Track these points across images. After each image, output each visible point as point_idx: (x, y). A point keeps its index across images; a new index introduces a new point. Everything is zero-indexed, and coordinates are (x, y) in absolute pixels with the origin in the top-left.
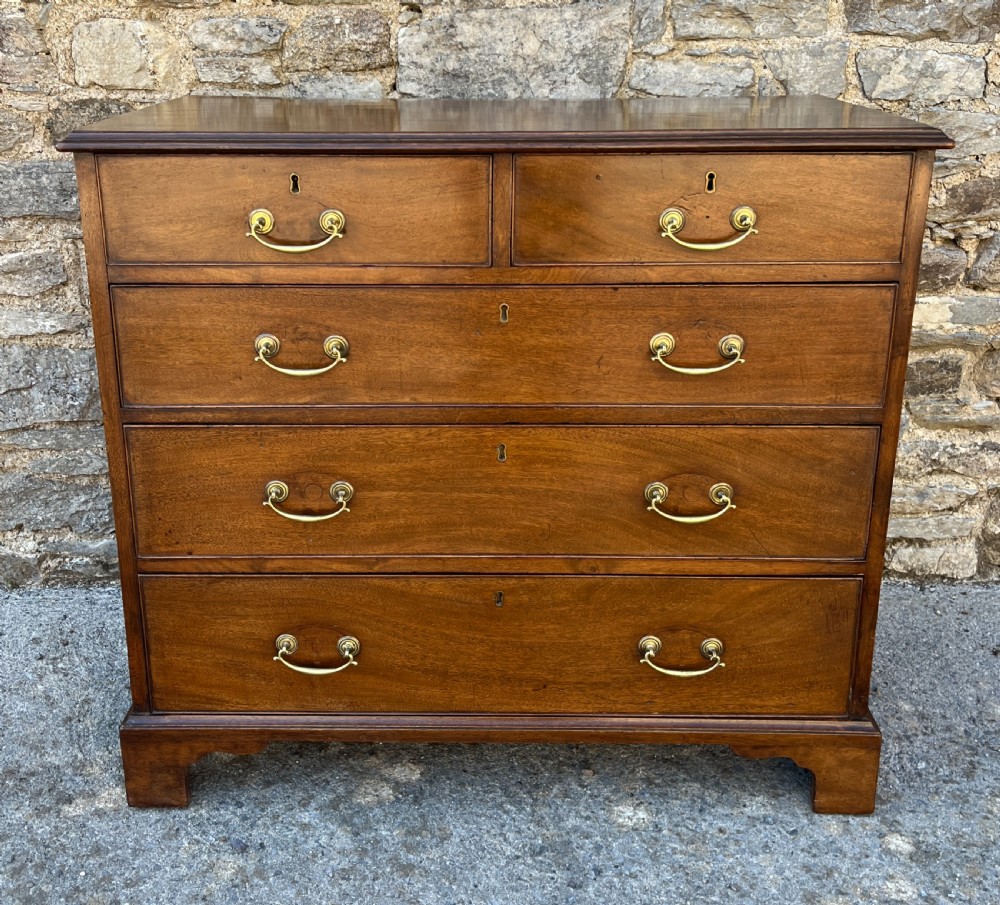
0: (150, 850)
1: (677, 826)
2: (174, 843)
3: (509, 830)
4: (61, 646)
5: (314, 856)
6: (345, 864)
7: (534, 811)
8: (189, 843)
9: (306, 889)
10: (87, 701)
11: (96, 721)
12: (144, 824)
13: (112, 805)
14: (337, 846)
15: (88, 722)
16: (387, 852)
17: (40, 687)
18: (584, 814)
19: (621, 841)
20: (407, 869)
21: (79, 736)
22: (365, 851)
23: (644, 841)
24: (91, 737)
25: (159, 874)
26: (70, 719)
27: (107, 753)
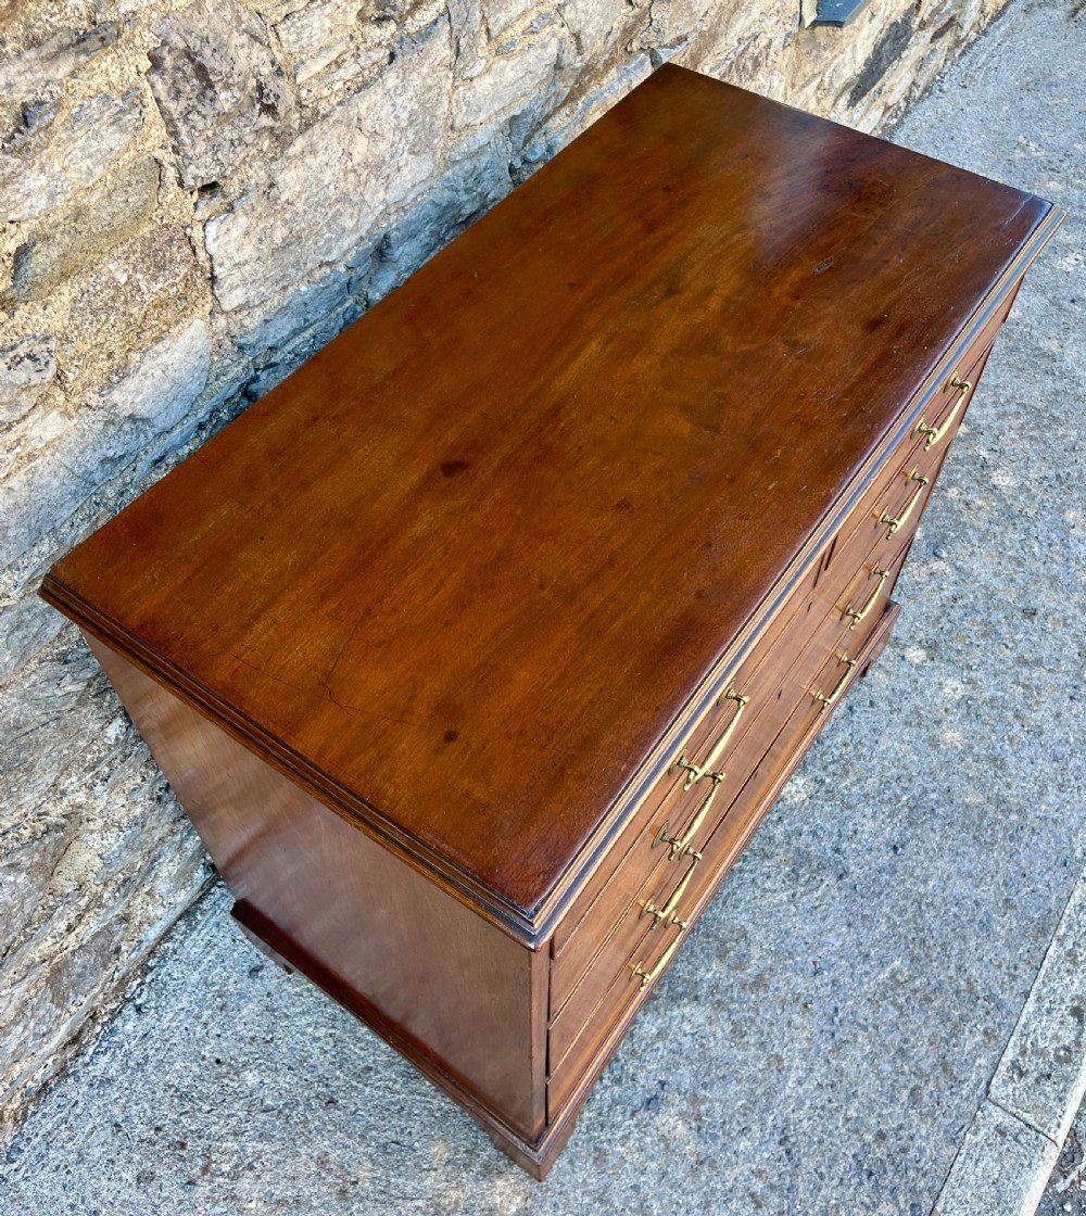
0: (607, 1186)
1: (825, 768)
2: (613, 1160)
3: (763, 883)
4: (184, 1153)
5: (702, 1046)
6: (728, 1027)
7: (751, 850)
8: (623, 1146)
9: (737, 1072)
10: (322, 1161)
11: (369, 1165)
12: (568, 1177)
13: (519, 1198)
14: (702, 1020)
15: (362, 1174)
16: (732, 986)
17: (253, 1205)
18: (775, 818)
19: (816, 814)
20: (759, 982)
21: (383, 1192)
22: (719, 1002)
23: (826, 800)
24: (393, 1180)
25: (645, 1189)
26: (343, 1192)
27: (433, 1173)
